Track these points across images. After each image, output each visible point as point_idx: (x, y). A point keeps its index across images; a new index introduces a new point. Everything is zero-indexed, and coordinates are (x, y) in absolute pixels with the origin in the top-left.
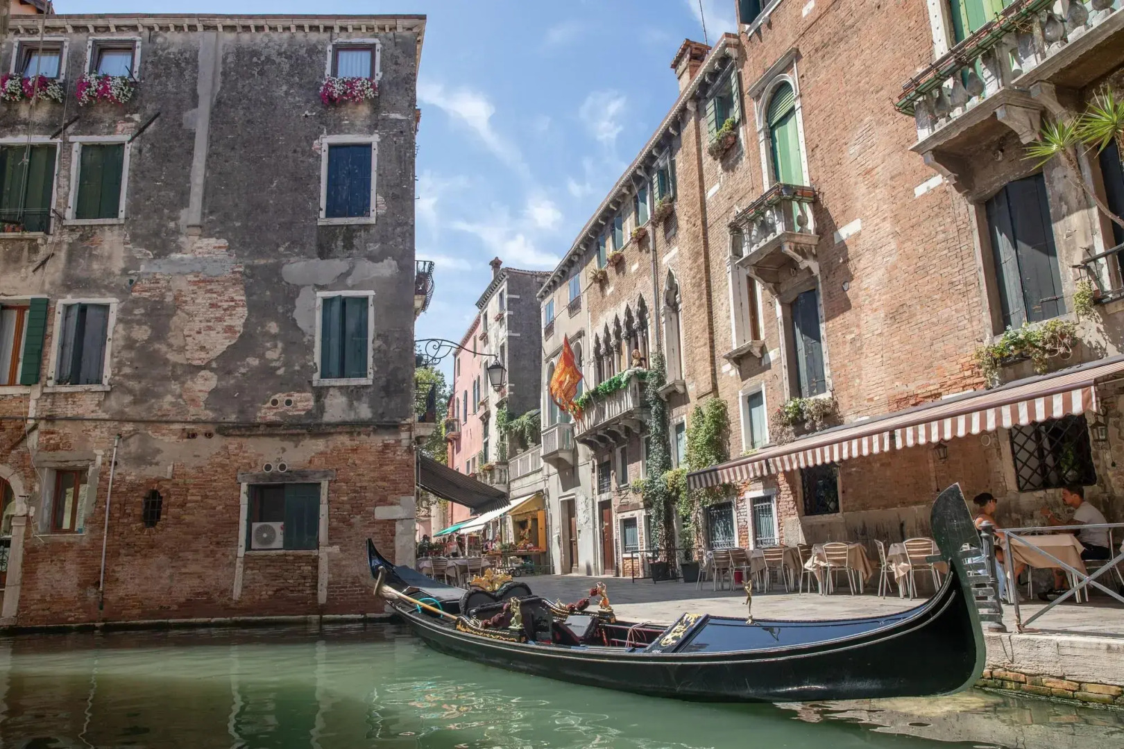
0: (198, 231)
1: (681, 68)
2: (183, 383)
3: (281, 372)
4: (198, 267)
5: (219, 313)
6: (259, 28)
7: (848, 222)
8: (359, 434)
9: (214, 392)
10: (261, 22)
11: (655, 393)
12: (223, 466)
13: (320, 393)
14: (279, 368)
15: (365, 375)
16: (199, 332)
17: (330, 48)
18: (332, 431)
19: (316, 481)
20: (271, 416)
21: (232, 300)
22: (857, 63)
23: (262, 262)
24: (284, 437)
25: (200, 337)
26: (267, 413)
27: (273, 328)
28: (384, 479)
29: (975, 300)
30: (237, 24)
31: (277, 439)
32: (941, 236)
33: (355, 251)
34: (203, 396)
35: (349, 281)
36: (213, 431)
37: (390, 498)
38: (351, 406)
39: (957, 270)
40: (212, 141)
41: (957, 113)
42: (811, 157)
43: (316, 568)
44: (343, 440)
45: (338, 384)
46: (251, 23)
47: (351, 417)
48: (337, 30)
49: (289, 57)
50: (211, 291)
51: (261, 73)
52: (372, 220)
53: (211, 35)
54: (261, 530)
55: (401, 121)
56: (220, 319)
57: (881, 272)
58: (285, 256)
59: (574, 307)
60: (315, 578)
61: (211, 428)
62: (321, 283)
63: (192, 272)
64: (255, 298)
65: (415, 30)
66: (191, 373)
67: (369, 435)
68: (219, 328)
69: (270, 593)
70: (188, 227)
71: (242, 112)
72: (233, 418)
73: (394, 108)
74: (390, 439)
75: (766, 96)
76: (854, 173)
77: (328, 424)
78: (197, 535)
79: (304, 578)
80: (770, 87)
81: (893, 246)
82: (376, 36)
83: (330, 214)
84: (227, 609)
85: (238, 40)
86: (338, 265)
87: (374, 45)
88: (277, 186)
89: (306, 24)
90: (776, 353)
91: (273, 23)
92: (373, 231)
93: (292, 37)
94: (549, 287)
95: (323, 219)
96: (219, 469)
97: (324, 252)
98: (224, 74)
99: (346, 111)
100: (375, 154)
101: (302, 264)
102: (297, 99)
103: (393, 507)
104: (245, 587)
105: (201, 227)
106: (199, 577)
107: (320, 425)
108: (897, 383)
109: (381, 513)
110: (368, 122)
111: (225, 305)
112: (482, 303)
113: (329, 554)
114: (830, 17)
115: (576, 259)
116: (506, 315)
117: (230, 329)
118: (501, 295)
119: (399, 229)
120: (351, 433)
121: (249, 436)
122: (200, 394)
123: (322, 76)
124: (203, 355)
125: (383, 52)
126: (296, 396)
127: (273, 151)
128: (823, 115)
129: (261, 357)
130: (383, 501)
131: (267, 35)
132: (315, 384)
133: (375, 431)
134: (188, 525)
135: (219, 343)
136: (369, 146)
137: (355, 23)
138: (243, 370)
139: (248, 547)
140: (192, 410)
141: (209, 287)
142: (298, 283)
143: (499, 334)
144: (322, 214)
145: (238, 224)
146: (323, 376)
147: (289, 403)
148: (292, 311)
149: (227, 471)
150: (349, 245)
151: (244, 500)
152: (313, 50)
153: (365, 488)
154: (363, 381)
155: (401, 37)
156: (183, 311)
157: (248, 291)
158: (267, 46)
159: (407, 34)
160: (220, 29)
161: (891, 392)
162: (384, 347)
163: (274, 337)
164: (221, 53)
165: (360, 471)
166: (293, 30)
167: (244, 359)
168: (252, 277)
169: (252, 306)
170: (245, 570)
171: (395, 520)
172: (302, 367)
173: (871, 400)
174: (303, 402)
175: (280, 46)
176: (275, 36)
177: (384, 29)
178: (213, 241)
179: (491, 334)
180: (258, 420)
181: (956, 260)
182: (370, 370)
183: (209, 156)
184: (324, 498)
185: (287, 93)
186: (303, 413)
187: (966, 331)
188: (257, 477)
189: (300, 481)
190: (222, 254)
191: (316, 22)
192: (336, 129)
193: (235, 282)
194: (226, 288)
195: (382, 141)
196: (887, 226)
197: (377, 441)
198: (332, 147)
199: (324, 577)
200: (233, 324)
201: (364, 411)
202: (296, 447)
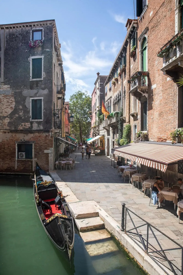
0: (3, 83)
1: (128, 27)
2: (2, 121)
3: (23, 118)
4: (4, 92)
5: (9, 104)
6: (14, 27)
7: (154, 84)
8: (40, 133)
9: (9, 123)
10: (14, 26)
11: (120, 118)
12: (12, 140)
13: (32, 123)
14: (22, 117)
15: (41, 119)
16: (5, 109)
17: (31, 31)
18: (34, 132)
19: (31, 144)
20: (21, 129)
21: (12, 100)
22: (159, 34)
23: (18, 91)
24: (24, 133)
25: (5, 110)
26: (21, 128)
27: (21, 107)
28: (46, 143)
29: (176, 116)
30: (8, 27)
31: (23, 134)
32: (171, 95)
33: (38, 87)
34: (7, 124)
35: (37, 95)
36: (9, 132)
37: (48, 148)
38: (38, 126)
39: (173, 106)
40: (5, 59)
41: (170, 61)
42: (148, 62)
43: (32, 163)
44: (37, 134)
45: (35, 121)
46: (12, 26)
47: (39, 129)
48: (33, 26)
49: (21, 35)
50: (7, 98)
51: (15, 40)
52: (42, 79)
53: (3, 30)
54: (21, 154)
55: (49, 51)
56: (9, 105)
57: (159, 101)
58: (23, 89)
59: (110, 89)
60: (32, 165)
61: (9, 131)
62: (31, 96)
63: (3, 94)
64: (16, 100)
65: (52, 24)
66: (4, 118)
67: (42, 133)
68: (9, 108)
69: (23, 168)
70: (1, 83)
71: (11, 51)
72: (13, 129)
73: (47, 48)
74: (47, 134)
75: (142, 40)
76: (156, 70)
77: (34, 131)
78: (7, 155)
79: (30, 165)
80: (142, 38)
81: (161, 94)
82: (42, 27)
83: (33, 78)
84: (14, 171)
85: (9, 31)
86: (35, 91)
87: (42, 29)
88: (20, 71)
89: (25, 25)
90: (139, 117)
91: (17, 26)
92: (42, 82)
93: (22, 29)
94: (106, 83)
95: (31, 79)
96: (11, 140)
97: (31, 88)
98: (7, 41)
99: (36, 50)
100: (43, 61)
101: (27, 91)
102: (24, 47)
103: (48, 150)
104: (17, 167)
105: (4, 82)
106: (8, 164)
107: (32, 131)
108: (159, 134)
109: (46, 151)
110: (41, 52)
111: (10, 102)
112: (95, 84)
113: (35, 160)
114: (155, 18)
115: (111, 77)
116: (99, 88)
117: (11, 108)
118: (99, 82)
119: (49, 81)
120: (38, 133)
121: (17, 133)
122: (6, 123)
123: (30, 40)
124: (6, 114)
125: (44, 31)
126: (26, 124)
127: (19, 62)
128: (151, 50)
129: (19, 114)
130: (46, 149)
131: (16, 29)
132: (30, 121)
133: (44, 132)
134: (5, 153)
135: (10, 111)
136: (41, 58)
137: (37, 23)
138: (15, 117)
139: (18, 158)
140: (5, 127)
141: (7, 97)
142: (26, 96)
143: (98, 92)
144: (31, 78)
145: (12, 81)
146: (32, 119)
147: (25, 125)
148: (25, 103)
149: (13, 141)
150: (37, 86)
151: (16, 147)
152: (28, 32)
153: (42, 145)
154: (41, 120)
155: (49, 26)
156: (1, 103)
157: (15, 98)
158: (16, 32)
159: (50, 25)
160: (5, 29)
161: (158, 135)
162: (46, 111)
163: (21, 110)
164: (6, 35)
165: (41, 141)
166: (22, 27)
167: (15, 115)
168: (16, 95)
169: (16, 102)
170: (17, 163)
171: (49, 153)
172: (28, 117)
173: (154, 136)
174: (28, 125)
175: (19, 32)
176: (18, 29)
177: (44, 25)
178: (7, 86)
179: (97, 92)
180: (19, 129)
181: (173, 103)
182: (42, 117)
183: (5, 64)
184: (33, 148)
185: (21, 45)
186: (28, 128)
187: (173, 124)
188: (19, 142)
189: (28, 143)
190: (9, 89)
191: (27, 24)
192: (34, 55)
193: (12, 96)
194: (10, 98)
195: (44, 57)
196: (161, 87)
197: (44, 134)
198: (33, 59)
199: (34, 165)
200: (12, 106)
201: (42, 128)
202: (27, 135)
